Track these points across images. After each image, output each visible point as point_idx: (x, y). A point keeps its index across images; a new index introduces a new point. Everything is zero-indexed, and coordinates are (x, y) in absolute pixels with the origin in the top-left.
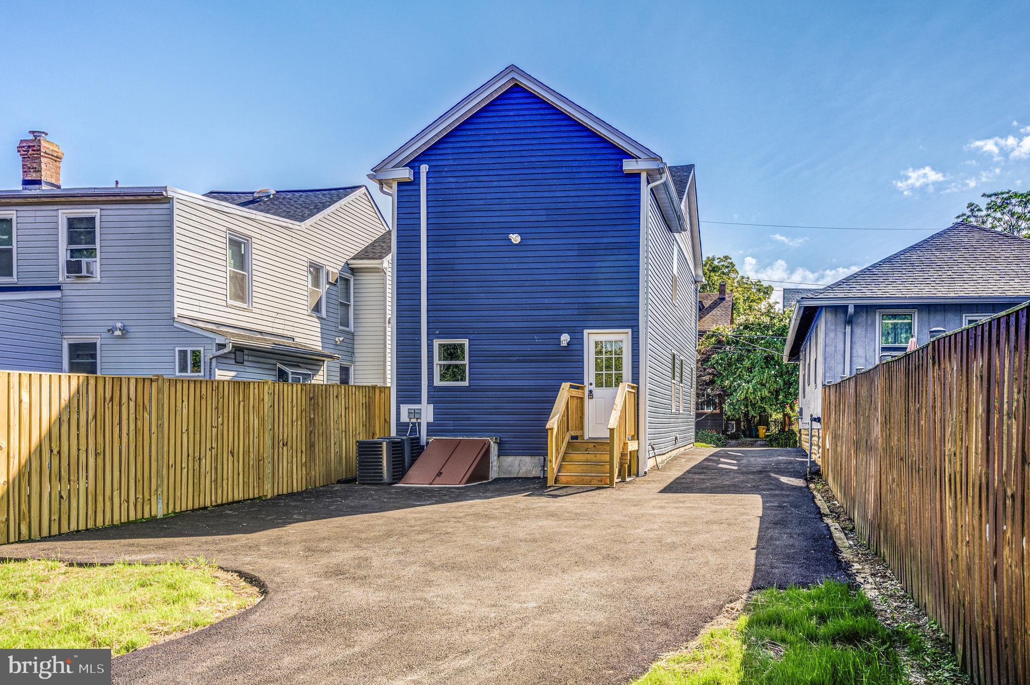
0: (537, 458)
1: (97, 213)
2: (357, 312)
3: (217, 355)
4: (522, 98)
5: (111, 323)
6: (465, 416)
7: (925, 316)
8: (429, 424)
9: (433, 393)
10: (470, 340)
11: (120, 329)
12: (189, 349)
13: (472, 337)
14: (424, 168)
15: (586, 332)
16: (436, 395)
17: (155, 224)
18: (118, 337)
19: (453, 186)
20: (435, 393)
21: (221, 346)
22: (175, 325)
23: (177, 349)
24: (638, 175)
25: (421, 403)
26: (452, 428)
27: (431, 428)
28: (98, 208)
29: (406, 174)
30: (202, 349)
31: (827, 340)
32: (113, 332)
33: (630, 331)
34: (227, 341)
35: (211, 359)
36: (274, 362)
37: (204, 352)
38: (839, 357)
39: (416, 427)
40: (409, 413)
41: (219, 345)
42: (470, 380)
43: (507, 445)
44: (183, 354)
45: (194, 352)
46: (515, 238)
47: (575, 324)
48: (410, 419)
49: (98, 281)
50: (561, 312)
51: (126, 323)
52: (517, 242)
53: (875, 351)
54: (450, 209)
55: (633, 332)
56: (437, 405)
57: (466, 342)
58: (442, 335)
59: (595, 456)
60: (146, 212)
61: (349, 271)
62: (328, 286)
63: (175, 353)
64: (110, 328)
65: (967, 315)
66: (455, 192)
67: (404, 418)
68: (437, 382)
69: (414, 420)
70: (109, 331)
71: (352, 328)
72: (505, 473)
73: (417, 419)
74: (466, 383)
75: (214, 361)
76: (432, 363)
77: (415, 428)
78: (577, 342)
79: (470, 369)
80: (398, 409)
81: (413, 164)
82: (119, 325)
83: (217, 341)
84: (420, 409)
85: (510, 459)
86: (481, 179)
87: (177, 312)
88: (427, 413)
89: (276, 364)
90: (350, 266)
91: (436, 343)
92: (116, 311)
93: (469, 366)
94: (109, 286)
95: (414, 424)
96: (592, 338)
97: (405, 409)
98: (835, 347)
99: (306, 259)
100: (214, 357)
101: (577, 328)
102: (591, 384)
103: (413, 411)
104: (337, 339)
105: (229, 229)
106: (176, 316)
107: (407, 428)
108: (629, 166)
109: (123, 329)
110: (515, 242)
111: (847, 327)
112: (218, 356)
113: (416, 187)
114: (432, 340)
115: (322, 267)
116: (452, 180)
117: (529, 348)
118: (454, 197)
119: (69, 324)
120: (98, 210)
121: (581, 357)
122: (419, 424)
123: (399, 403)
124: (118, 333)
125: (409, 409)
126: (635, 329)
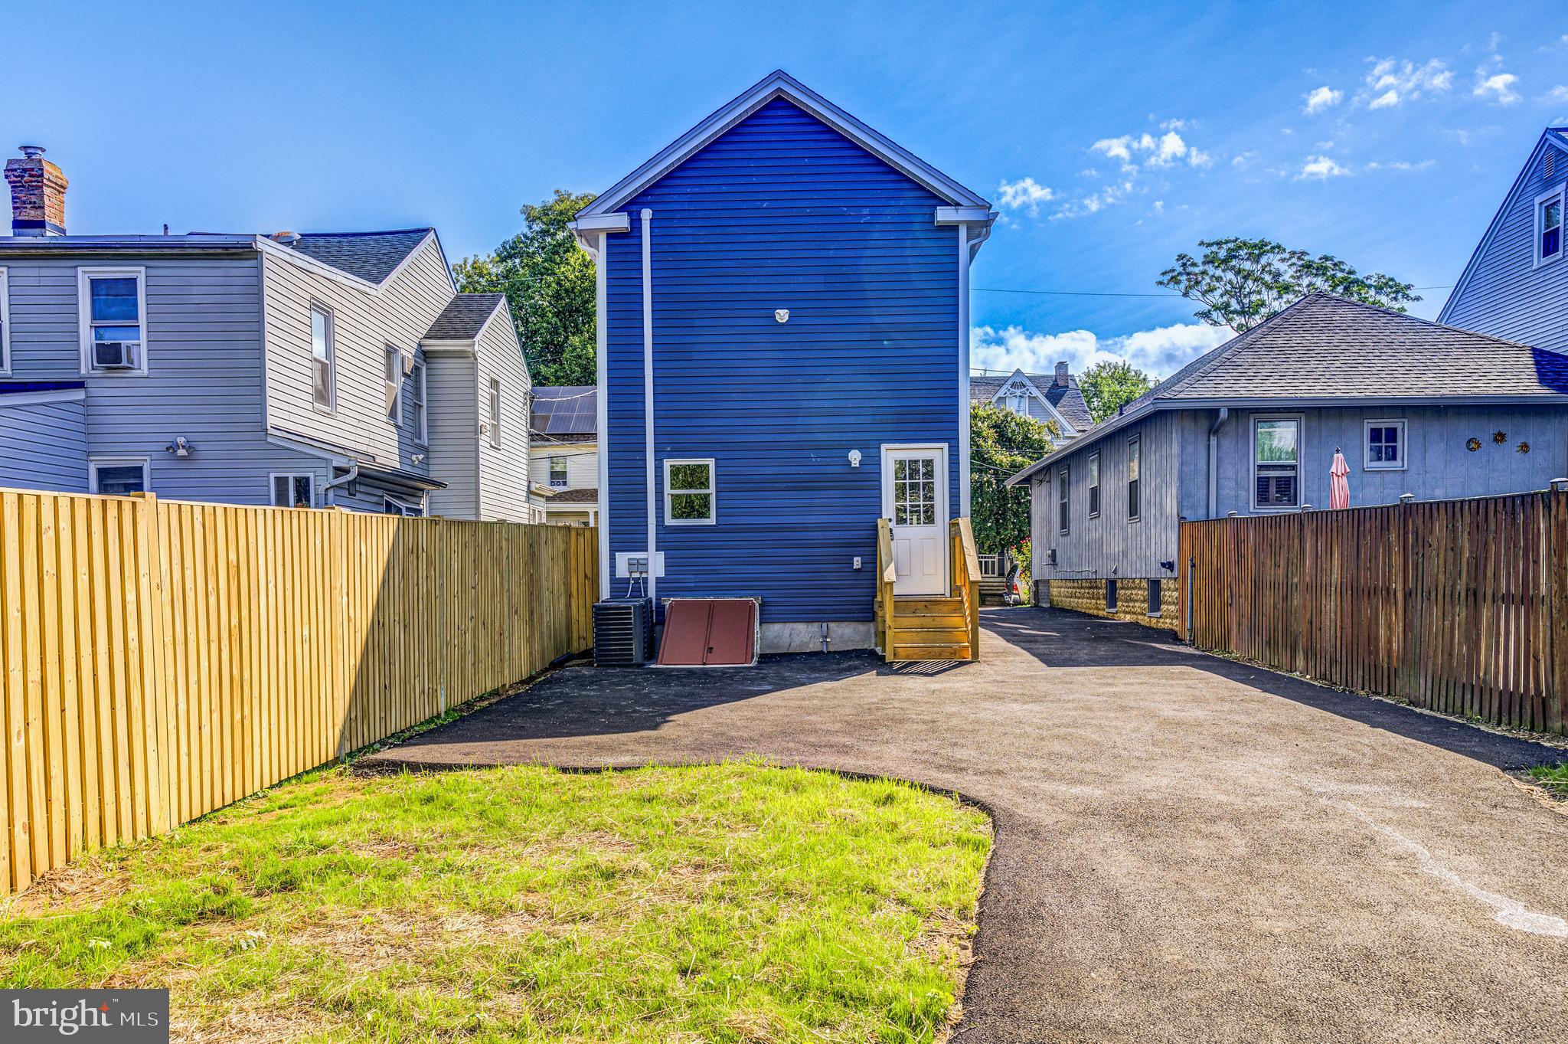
0: (816, 625)
1: (140, 272)
2: (432, 417)
3: (335, 484)
4: (790, 117)
5: (169, 438)
6: (710, 568)
7: (1314, 423)
8: (658, 579)
9: (663, 536)
10: (716, 460)
11: (183, 447)
12: (291, 476)
13: (719, 455)
14: (646, 214)
15: (884, 446)
16: (668, 540)
17: (235, 290)
18: (183, 458)
19: (689, 240)
20: (668, 536)
21: (340, 471)
22: (269, 439)
23: (272, 476)
24: (954, 228)
25: (647, 550)
26: (693, 585)
27: (662, 585)
28: (142, 265)
29: (621, 222)
30: (311, 475)
31: (1184, 456)
32: (175, 451)
33: (946, 445)
34: (352, 463)
35: (327, 489)
36: (380, 492)
37: (315, 480)
38: (1201, 480)
39: (640, 585)
40: (629, 564)
41: (336, 469)
42: (717, 516)
43: (773, 608)
44: (281, 482)
45: (297, 480)
46: (782, 315)
47: (868, 436)
48: (631, 573)
49: (146, 375)
50: (848, 420)
51: (192, 437)
52: (784, 321)
53: (1248, 470)
54: (686, 273)
55: (950, 447)
56: (670, 552)
57: (711, 462)
58: (675, 453)
59: (934, 620)
60: (218, 272)
61: (422, 356)
62: (403, 379)
63: (268, 481)
64: (169, 444)
65: (1369, 421)
66: (692, 248)
67: (622, 571)
68: (669, 521)
69: (636, 575)
70: (168, 449)
71: (425, 441)
72: (769, 648)
73: (641, 573)
74: (712, 521)
75: (331, 493)
76: (663, 493)
77: (637, 585)
78: (873, 461)
79: (717, 500)
80: (612, 559)
81: (630, 207)
82: (181, 440)
83: (335, 464)
84: (647, 559)
85: (777, 627)
86: (729, 230)
87: (271, 421)
88: (656, 564)
89: (382, 497)
90: (423, 349)
91: (668, 464)
92: (175, 419)
93: (717, 496)
94: (162, 382)
95: (636, 580)
96: (891, 455)
97: (622, 559)
98: (1196, 465)
99: (382, 339)
100: (331, 487)
101: (871, 442)
102: (890, 520)
103: (635, 562)
104: (414, 457)
105: (314, 297)
106: (269, 427)
107: (626, 585)
108: (943, 215)
109: (189, 447)
110: (780, 321)
111: (1212, 438)
112: (336, 486)
113: (634, 241)
114: (662, 460)
115: (396, 350)
116: (688, 231)
117: (802, 470)
118: (692, 257)
119: (100, 438)
120: (143, 269)
121: (877, 483)
122: (645, 580)
123: (613, 551)
124: (181, 452)
125: (629, 559)
126: (953, 442)
